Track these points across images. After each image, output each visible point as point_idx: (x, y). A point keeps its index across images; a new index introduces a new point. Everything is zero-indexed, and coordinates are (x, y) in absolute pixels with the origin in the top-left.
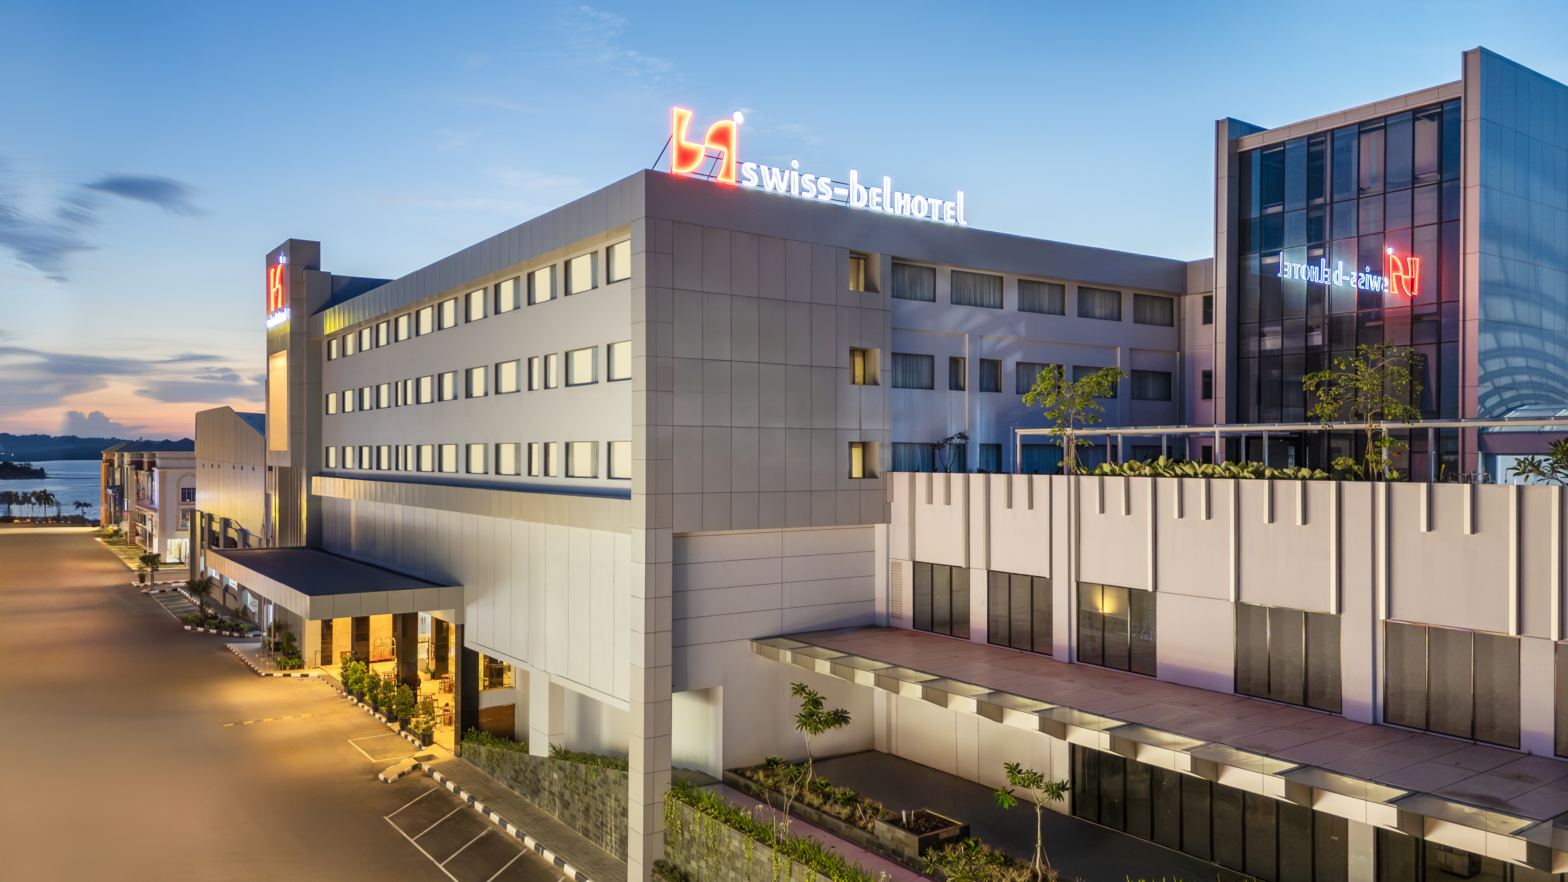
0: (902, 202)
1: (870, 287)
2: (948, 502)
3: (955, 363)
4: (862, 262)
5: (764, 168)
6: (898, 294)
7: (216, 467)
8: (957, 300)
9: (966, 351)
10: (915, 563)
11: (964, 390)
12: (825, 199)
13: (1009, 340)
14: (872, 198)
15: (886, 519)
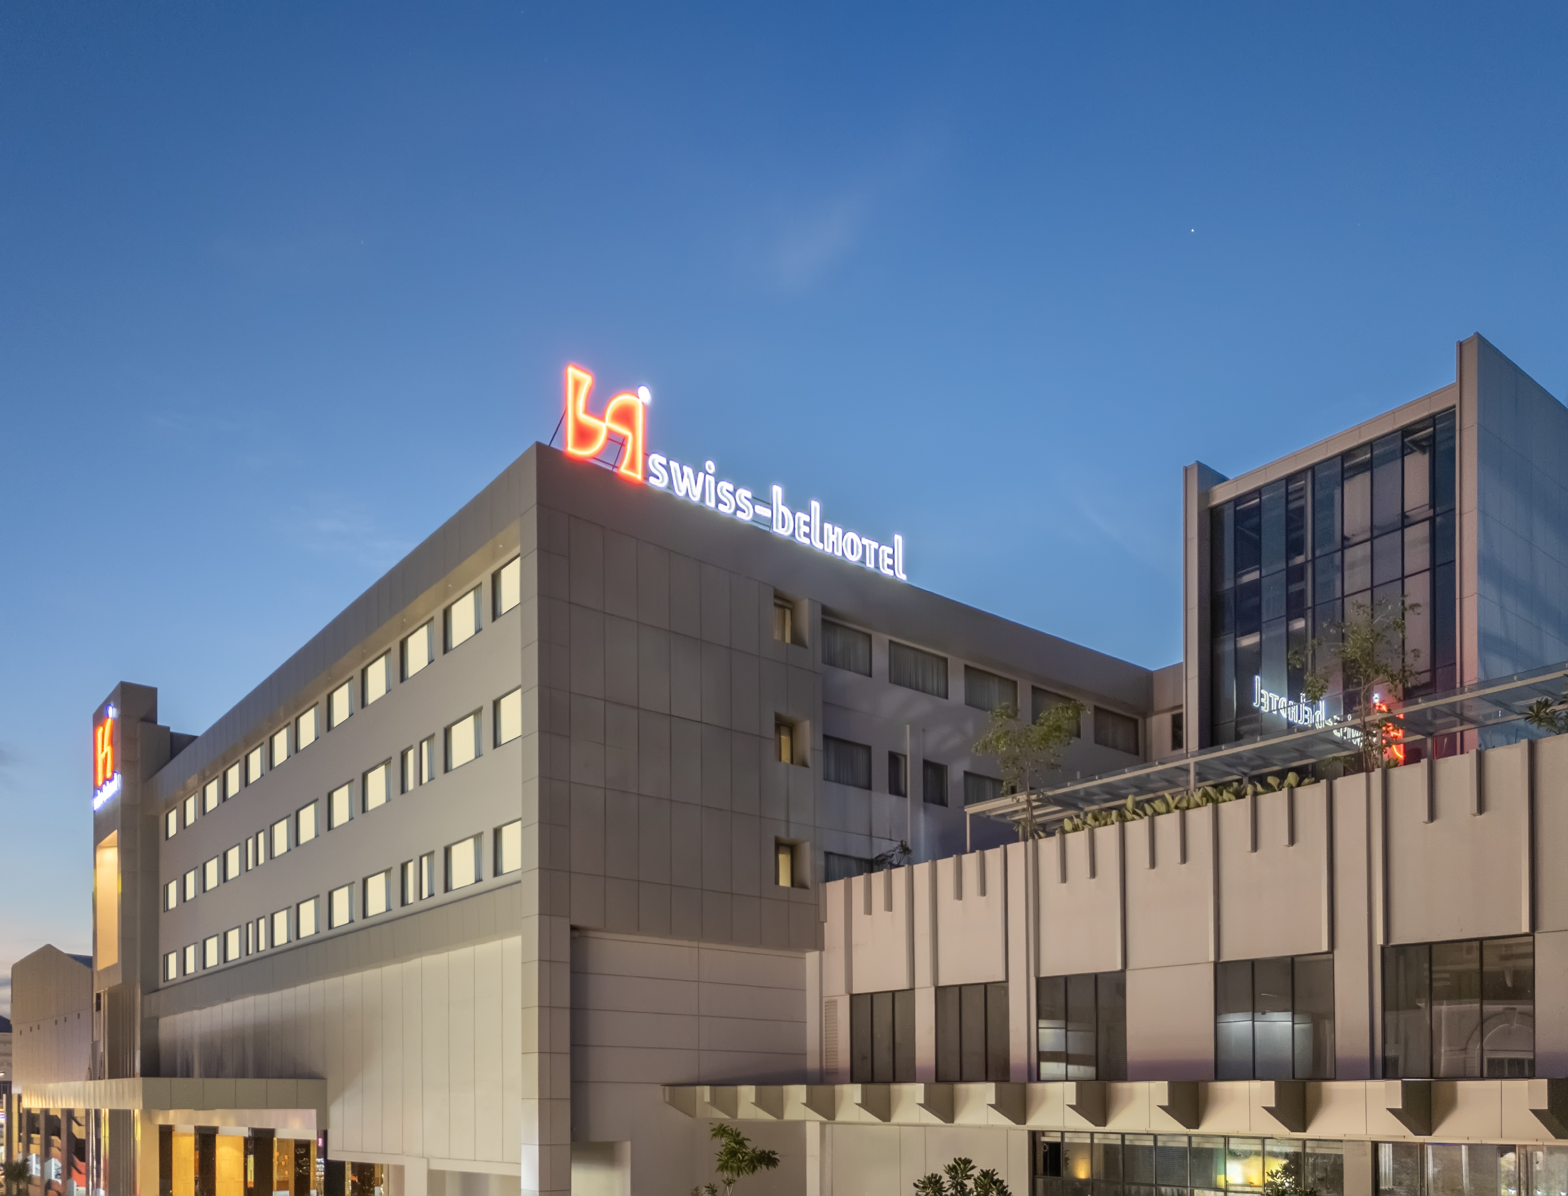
0: (833, 538)
1: (797, 639)
2: (889, 907)
3: (895, 759)
4: (788, 613)
5: (674, 465)
6: (830, 660)
7: (35, 1029)
8: (897, 678)
9: (907, 747)
10: (852, 996)
11: (905, 796)
12: (745, 517)
13: (955, 741)
14: (799, 528)
15: (818, 944)
